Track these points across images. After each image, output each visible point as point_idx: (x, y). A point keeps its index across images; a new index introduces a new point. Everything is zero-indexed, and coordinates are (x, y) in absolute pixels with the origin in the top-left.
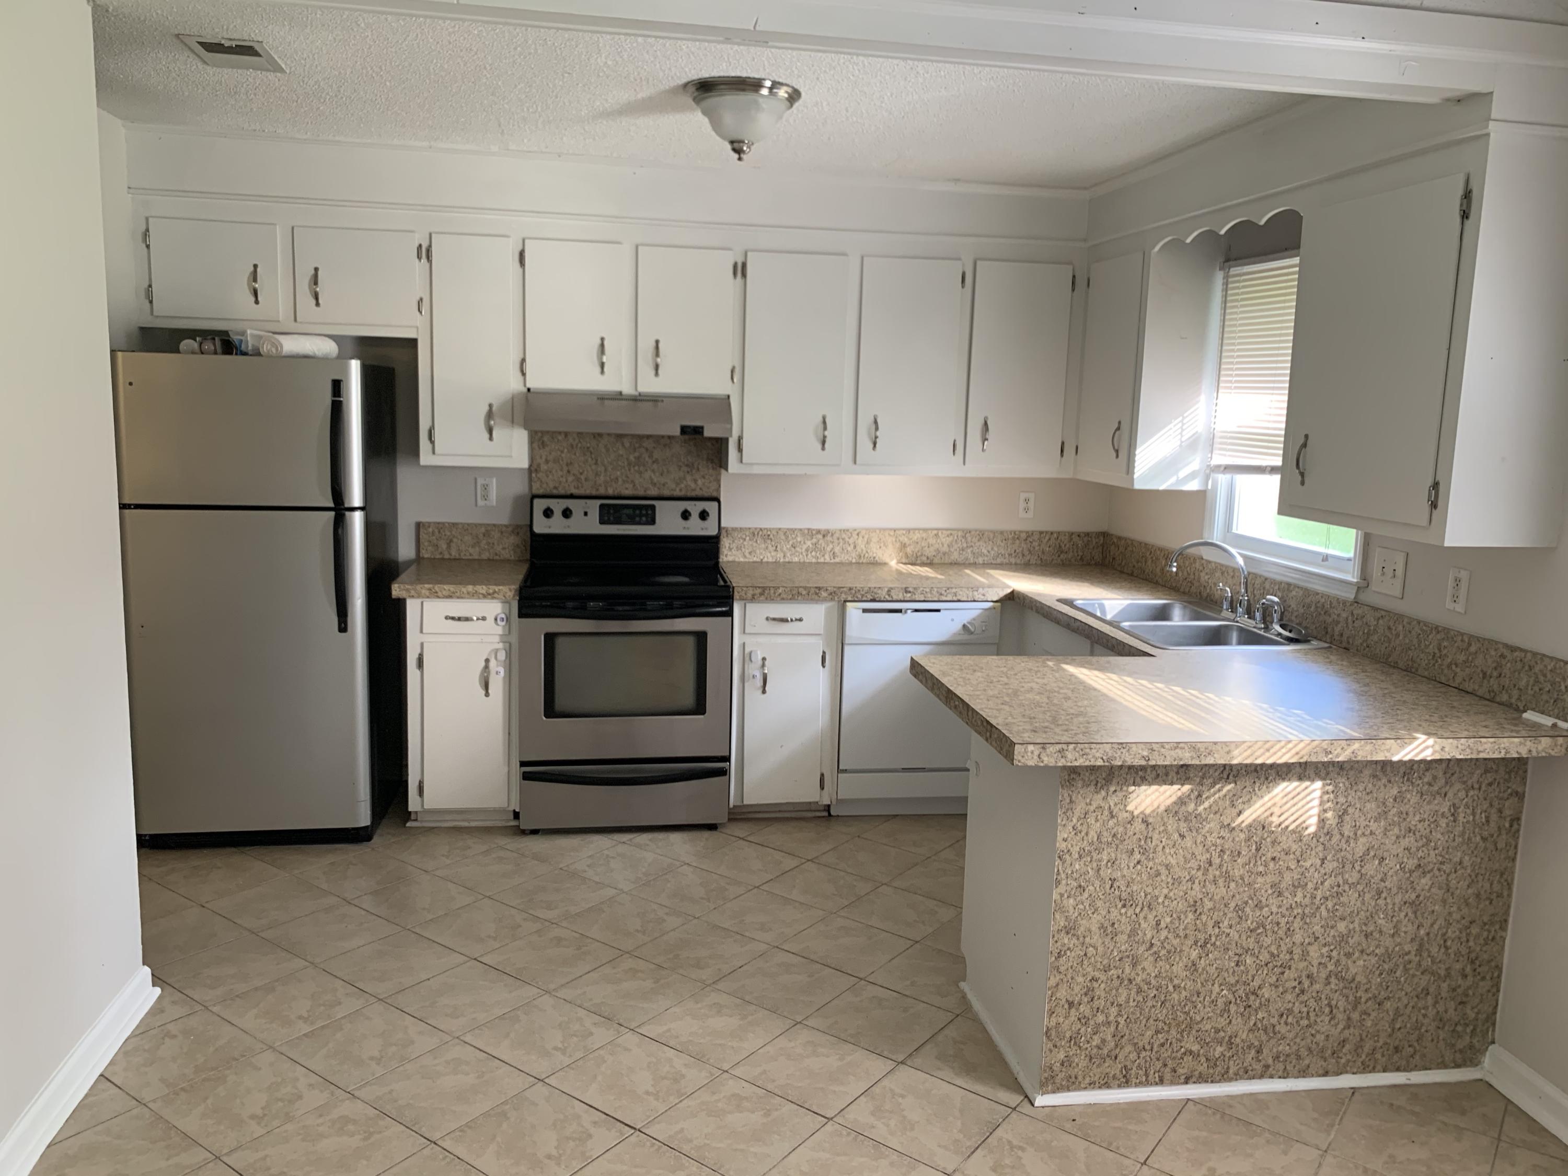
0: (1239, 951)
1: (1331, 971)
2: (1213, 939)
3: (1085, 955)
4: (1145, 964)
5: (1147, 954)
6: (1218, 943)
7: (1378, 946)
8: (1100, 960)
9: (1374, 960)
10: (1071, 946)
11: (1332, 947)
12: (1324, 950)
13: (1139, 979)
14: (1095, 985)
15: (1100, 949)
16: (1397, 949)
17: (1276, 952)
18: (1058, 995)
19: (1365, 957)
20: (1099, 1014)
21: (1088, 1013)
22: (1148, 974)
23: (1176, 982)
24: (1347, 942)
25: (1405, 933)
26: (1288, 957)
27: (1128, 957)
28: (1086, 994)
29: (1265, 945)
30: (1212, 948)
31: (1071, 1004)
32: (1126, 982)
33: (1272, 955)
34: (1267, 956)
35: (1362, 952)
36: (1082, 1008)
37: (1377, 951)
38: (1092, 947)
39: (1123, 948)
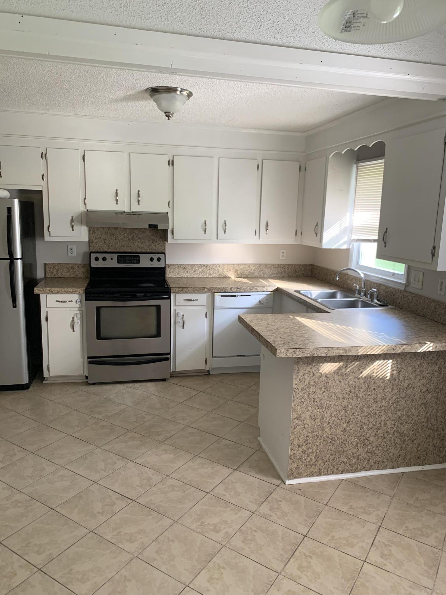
0: (362, 424)
1: (395, 430)
2: (352, 420)
3: (304, 427)
4: (327, 430)
5: (327, 426)
6: (354, 421)
7: (412, 420)
8: (310, 429)
9: (410, 425)
10: (299, 424)
11: (395, 421)
12: (393, 422)
13: (324, 436)
14: (308, 438)
15: (310, 425)
16: (419, 421)
17: (375, 424)
18: (294, 443)
19: (407, 424)
20: (309, 449)
21: (305, 449)
22: (328, 434)
23: (338, 436)
24: (401, 419)
25: (422, 415)
26: (379, 425)
27: (320, 427)
28: (304, 442)
29: (371, 421)
30: (351, 423)
31: (299, 446)
32: (319, 437)
33: (373, 425)
34: (372, 425)
35: (406, 422)
36: (303, 447)
37: (412, 422)
38: (307, 424)
39: (318, 424)
